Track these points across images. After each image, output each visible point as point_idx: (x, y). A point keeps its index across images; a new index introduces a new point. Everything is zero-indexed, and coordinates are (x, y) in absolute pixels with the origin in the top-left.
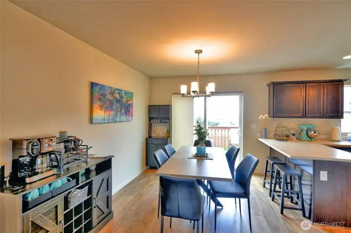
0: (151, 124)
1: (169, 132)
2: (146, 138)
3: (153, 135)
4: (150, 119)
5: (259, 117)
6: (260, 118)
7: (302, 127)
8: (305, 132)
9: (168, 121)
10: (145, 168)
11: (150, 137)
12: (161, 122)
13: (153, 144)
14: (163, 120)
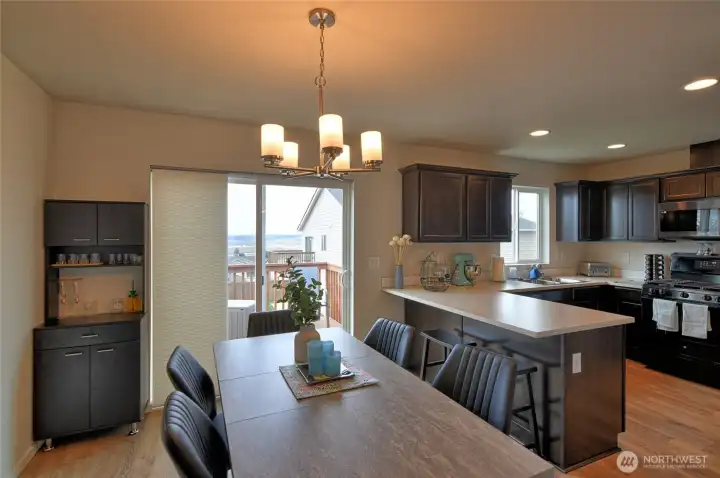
0: (57, 272)
1: (139, 294)
2: (36, 331)
3: (65, 312)
4: (53, 253)
5: (391, 240)
6: (391, 243)
7: (458, 259)
8: (461, 267)
9: (135, 258)
10: (31, 449)
11: (51, 321)
12: (106, 263)
13: (74, 350)
14: (112, 256)
